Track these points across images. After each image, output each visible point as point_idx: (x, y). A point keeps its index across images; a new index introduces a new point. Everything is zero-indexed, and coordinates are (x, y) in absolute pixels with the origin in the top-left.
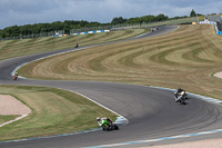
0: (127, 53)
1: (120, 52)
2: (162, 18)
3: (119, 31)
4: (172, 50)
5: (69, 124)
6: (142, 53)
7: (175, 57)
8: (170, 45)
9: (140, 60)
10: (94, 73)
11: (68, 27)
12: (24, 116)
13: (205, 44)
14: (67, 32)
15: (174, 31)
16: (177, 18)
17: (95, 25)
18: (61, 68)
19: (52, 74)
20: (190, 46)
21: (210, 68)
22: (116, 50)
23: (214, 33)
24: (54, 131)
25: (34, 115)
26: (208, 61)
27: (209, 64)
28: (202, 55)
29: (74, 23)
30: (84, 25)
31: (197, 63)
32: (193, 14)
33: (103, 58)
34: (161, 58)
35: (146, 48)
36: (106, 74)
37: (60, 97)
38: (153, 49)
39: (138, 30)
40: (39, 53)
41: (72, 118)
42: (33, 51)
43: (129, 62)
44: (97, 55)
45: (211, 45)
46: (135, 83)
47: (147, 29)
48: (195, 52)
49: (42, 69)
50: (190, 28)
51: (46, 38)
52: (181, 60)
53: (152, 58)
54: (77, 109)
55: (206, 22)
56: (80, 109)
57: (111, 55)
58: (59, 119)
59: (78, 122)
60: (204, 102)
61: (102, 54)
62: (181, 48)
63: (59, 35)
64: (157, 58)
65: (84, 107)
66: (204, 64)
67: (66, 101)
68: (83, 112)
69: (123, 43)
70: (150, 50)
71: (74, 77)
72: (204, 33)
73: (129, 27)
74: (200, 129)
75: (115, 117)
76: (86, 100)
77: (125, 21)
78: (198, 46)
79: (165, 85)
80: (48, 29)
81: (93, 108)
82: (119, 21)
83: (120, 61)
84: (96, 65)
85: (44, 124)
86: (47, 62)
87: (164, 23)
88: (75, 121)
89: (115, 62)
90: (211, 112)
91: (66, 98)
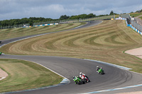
0: (70, 38)
1: (65, 37)
2: (92, 16)
3: (65, 24)
4: (98, 36)
5: (32, 83)
6: (79, 38)
7: (100, 41)
8: (97, 33)
9: (77, 42)
10: (48, 50)
11: (31, 21)
12: (3, 78)
13: (119, 33)
14: (31, 25)
15: (100, 24)
16: (101, 16)
17: (49, 20)
18: (28, 48)
19: (21, 52)
20: (110, 33)
21: (122, 47)
22: (63, 36)
23: (125, 25)
24: (22, 87)
25: (9, 77)
26: (121, 43)
27: (121, 45)
28: (117, 39)
29: (35, 19)
30: (42, 20)
31: (114, 45)
32: (112, 13)
33: (54, 41)
34: (91, 41)
36: (56, 51)
37: (26, 66)
38: (87, 35)
39: (77, 23)
40: (13, 38)
41: (34, 79)
42: (9, 37)
43: (70, 44)
44: (50, 39)
45: (123, 33)
46: (75, 57)
47: (82, 23)
48: (113, 38)
49: (15, 48)
50: (110, 22)
51: (18, 29)
53: (86, 41)
54: (37, 74)
55: (120, 18)
56: (39, 74)
57: (59, 39)
58: (26, 80)
59: (38, 82)
60: (119, 69)
61: (54, 39)
62: (103, 35)
63: (26, 27)
64: (88, 41)
65: (42, 72)
66: (119, 45)
67: (30, 69)
68: (41, 75)
69: (67, 32)
70: (84, 36)
71: (36, 53)
72: (118, 25)
73: (71, 22)
74: (116, 86)
75: (61, 79)
76: (43, 68)
77: (68, 17)
78: (115, 34)
79: (94, 58)
80: (19, 23)
81: (47, 73)
82: (64, 18)
83: (65, 43)
84: (50, 45)
85: (16, 83)
86: (18, 44)
87: (93, 19)
88: (36, 81)
89: (62, 44)
90: (123, 76)
91: (31, 67)
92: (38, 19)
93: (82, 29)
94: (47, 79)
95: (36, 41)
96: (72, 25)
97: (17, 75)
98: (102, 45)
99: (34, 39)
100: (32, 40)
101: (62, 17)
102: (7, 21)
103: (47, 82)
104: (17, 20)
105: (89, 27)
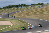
1: (33, 11)
2: (42, 4)
3: (33, 7)
4: (44, 11)
6: (38, 12)
7: (45, 13)
8: (44, 10)
10: (27, 16)
11: (21, 6)
14: (21, 7)
15: (45, 7)
16: (46, 4)
18: (20, 15)
19: (18, 16)
20: (48, 10)
24: (18, 29)
25: (14, 25)
29: (23, 5)
30: (25, 5)
33: (29, 13)
34: (42, 13)
35: (38, 11)
36: (30, 16)
37: (20, 21)
38: (40, 11)
39: (37, 7)
41: (22, 26)
42: (14, 11)
43: (35, 14)
47: (39, 6)
52: (46, 13)
53: (40, 13)
54: (23, 24)
56: (24, 24)
57: (31, 12)
58: (19, 26)
62: (46, 11)
63: (19, 8)
64: (41, 13)
65: (25, 24)
69: (33, 9)
70: (39, 11)
71: (23, 17)
73: (35, 6)
75: (32, 26)
76: (25, 22)
77: (34, 4)
80: (17, 6)
81: (27, 24)
82: (33, 5)
83: (33, 13)
84: (27, 14)
85: (16, 27)
87: (43, 5)
89: (32, 14)
91: (21, 22)
92: (24, 5)
93: (39, 8)
95: (23, 13)
97: (16, 25)
98: (46, 14)
99: (22, 12)
102: (13, 6)
103: (26, 27)
104: (17, 5)
105: (41, 8)
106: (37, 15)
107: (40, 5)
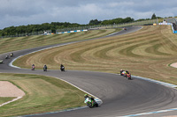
0: (101, 48)
1: (96, 47)
2: (129, 20)
3: (95, 30)
4: (137, 46)
5: (55, 104)
6: (113, 47)
7: (140, 51)
9: (112, 53)
10: (75, 64)
11: (54, 27)
12: (19, 98)
13: (164, 41)
14: (54, 31)
15: (139, 31)
16: (141, 20)
17: (76, 26)
18: (49, 60)
19: (42, 65)
20: (151, 42)
21: (168, 59)
22: (92, 46)
23: (170, 32)
24: (43, 109)
25: (27, 97)
26: (166, 54)
27: (166, 57)
28: (161, 49)
29: (58, 24)
30: (67, 26)
31: (157, 56)
32: (154, 17)
33: (82, 52)
34: (128, 52)
35: (116, 44)
36: (85, 64)
37: (48, 83)
38: (122, 45)
39: (110, 30)
40: (31, 48)
41: (57, 99)
42: (26, 47)
43: (103, 55)
44: (77, 50)
45: (168, 42)
46: (108, 72)
47: (117, 29)
48: (156, 47)
49: (35, 60)
50: (151, 28)
51: (37, 36)
52: (144, 53)
53: (121, 52)
54: (62, 92)
55: (164, 23)
56: (64, 92)
57: (89, 49)
58: (47, 100)
59: (62, 102)
60: (163, 87)
61: (81, 49)
62: (143, 44)
63: (47, 34)
64: (125, 52)
65: (67, 91)
66: (163, 56)
67: (53, 86)
68: (67, 94)
69: (98, 40)
70: (120, 46)
72: (162, 32)
73: (103, 28)
74: (160, 108)
76: (68, 85)
77: (100, 22)
78: (158, 42)
79: (132, 73)
80: (39, 29)
81: (74, 91)
82: (95, 23)
83: (96, 54)
84: (77, 57)
85: (36, 104)
86: (38, 55)
87: (130, 24)
88: (60, 102)
89: (92, 55)
90: (168, 95)
91: (53, 83)
92: (62, 24)
93: (117, 36)
94: (74, 98)
96: (104, 31)
97: (37, 94)
98: (142, 57)
99: (57, 50)
100: (55, 50)
101: (92, 21)
102: (24, 27)
103: (73, 103)
104: (37, 26)
105: (125, 35)
106: (111, 58)
107: (121, 25)
